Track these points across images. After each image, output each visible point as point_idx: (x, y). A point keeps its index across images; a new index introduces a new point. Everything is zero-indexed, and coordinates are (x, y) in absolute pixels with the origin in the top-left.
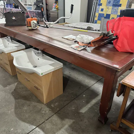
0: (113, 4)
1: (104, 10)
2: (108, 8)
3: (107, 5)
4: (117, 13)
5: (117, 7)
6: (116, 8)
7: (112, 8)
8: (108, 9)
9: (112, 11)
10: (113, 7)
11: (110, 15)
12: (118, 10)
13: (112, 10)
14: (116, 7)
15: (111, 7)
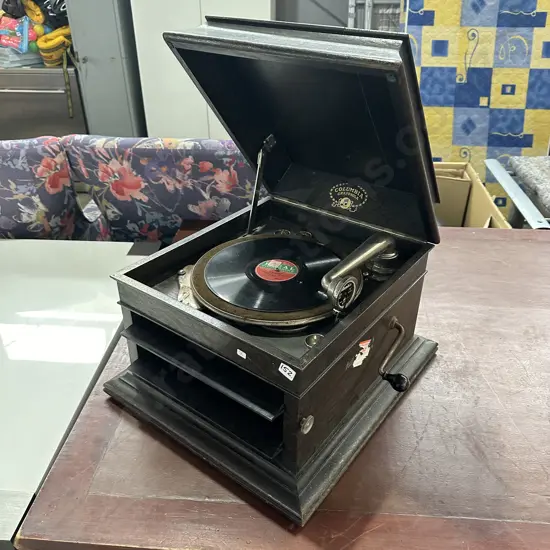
0: (500, 16)
1: (451, 47)
2: (474, 35)
3: (464, 21)
4: (528, 63)
5: (524, 30)
6: (518, 34)
7: (497, 38)
8: (472, 44)
9: (496, 53)
10: (501, 30)
11: (489, 71)
12: (530, 43)
13: (497, 44)
14: (518, 29)
15: (490, 32)
